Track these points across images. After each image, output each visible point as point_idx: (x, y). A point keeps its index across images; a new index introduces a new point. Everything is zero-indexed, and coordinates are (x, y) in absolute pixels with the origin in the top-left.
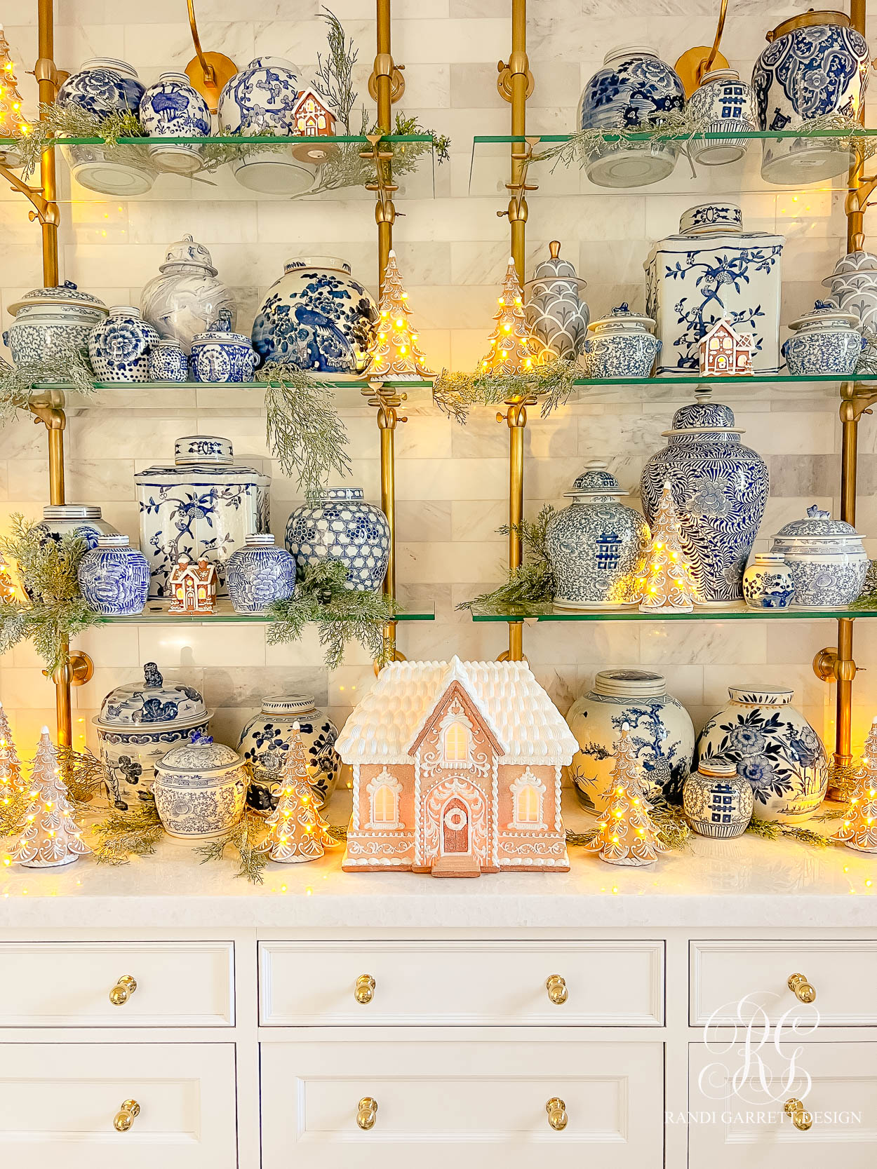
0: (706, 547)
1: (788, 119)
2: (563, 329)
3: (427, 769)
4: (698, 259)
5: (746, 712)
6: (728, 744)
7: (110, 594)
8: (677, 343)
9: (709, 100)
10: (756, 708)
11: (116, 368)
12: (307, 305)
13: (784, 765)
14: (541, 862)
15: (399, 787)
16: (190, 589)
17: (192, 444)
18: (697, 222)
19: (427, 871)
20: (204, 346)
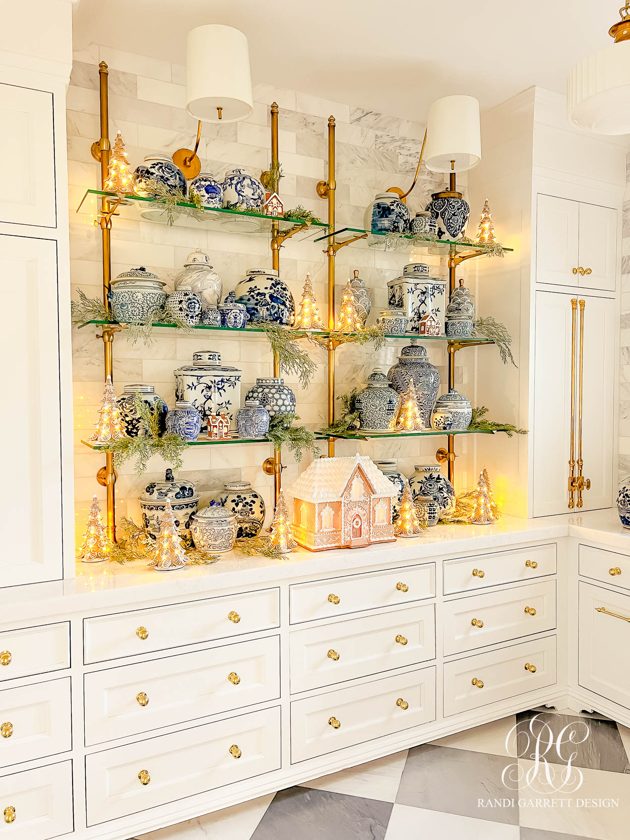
0: (422, 406)
1: (444, 233)
2: (365, 310)
3: (346, 502)
4: (418, 287)
5: (428, 475)
6: (423, 489)
7: (191, 431)
8: (411, 321)
9: (424, 224)
10: (431, 473)
11: (190, 318)
12: (274, 294)
13: (446, 495)
14: (386, 539)
15: (333, 512)
16: (221, 428)
17: (210, 356)
18: (415, 270)
19: (348, 547)
20: (232, 310)
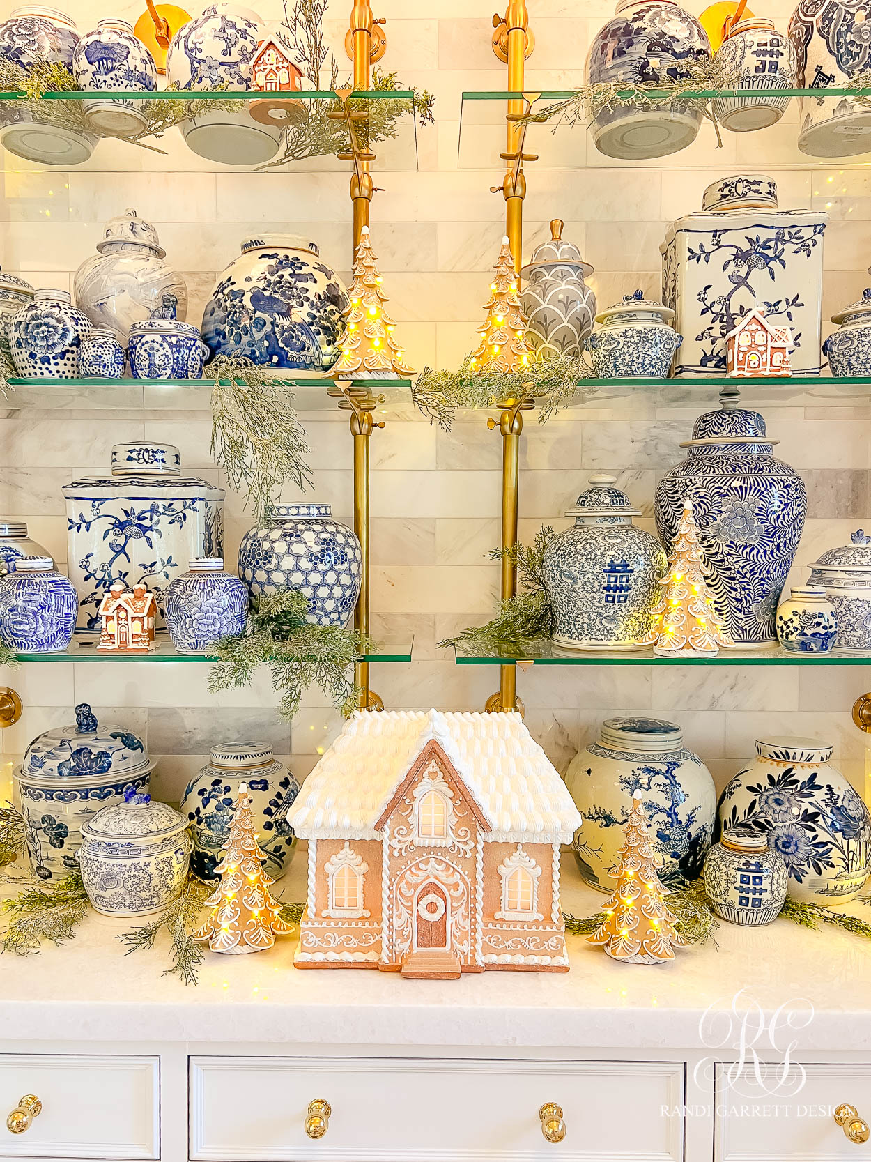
0: (733, 579)
1: (831, 79)
2: (566, 321)
3: (398, 846)
5: (777, 772)
6: (757, 809)
7: (27, 628)
8: (700, 338)
9: (739, 53)
10: (789, 766)
11: (38, 361)
12: (264, 289)
13: (823, 837)
14: (534, 960)
15: (364, 867)
16: (123, 622)
17: (131, 451)
18: (724, 196)
19: (396, 969)
20: (143, 336)
